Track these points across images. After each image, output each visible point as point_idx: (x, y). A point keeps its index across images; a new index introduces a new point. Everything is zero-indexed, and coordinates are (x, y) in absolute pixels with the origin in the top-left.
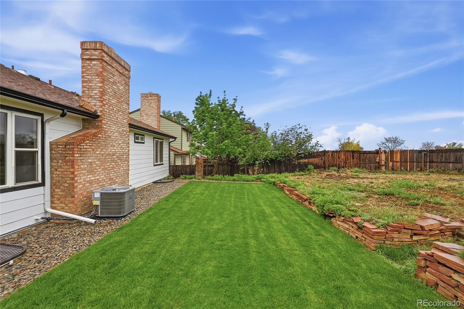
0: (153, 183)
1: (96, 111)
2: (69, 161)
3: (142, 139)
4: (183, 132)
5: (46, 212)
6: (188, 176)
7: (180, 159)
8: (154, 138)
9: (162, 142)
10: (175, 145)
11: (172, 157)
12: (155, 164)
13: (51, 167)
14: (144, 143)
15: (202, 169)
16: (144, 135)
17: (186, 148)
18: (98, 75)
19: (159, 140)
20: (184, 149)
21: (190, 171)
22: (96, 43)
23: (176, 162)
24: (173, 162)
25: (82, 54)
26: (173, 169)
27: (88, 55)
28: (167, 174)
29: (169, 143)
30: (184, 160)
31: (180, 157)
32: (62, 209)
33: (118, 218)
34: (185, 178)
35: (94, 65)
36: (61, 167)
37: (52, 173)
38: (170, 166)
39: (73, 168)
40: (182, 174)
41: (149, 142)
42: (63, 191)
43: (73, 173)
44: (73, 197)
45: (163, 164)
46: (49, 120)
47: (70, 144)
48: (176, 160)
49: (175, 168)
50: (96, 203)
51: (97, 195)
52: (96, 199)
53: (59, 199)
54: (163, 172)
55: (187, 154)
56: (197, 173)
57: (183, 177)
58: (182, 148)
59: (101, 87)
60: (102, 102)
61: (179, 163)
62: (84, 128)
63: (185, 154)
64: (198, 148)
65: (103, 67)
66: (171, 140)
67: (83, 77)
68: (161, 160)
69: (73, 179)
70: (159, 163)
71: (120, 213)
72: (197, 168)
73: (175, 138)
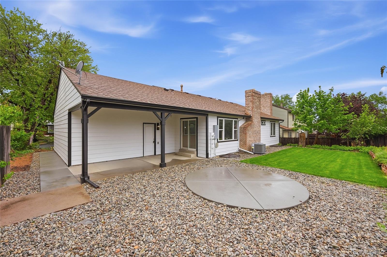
0: (270, 146)
1: (250, 115)
2: (245, 133)
3: (265, 123)
4: (289, 115)
5: (238, 149)
6: (292, 145)
7: (287, 134)
8: (270, 121)
9: (275, 123)
10: (284, 124)
11: (281, 132)
12: (271, 136)
13: (240, 135)
14: (265, 125)
15: (305, 140)
16: (265, 121)
17: (291, 126)
18: (251, 102)
19: (273, 122)
20: (289, 127)
21: (296, 141)
22: (250, 90)
23: (284, 136)
24: (281, 136)
25: (246, 95)
26: (282, 140)
27: (248, 95)
28: (278, 142)
29: (279, 123)
30: (291, 134)
31: (287, 132)
32: (243, 149)
33: (260, 154)
34: (291, 146)
35: (250, 98)
36: (242, 135)
37: (240, 137)
38: (280, 138)
39: (246, 135)
40: (288, 143)
41: (268, 125)
42: (243, 143)
43: (246, 137)
44: (246, 145)
45: (275, 136)
46: (239, 120)
47: (245, 128)
48: (284, 134)
49: (283, 139)
50: (253, 148)
51: (253, 145)
52: (253, 146)
53: (242, 145)
54: (276, 141)
55: (292, 130)
56: (300, 143)
57: (289, 145)
58: (288, 126)
59: (252, 106)
60: (252, 111)
61: (286, 136)
62: (246, 121)
63: (290, 130)
64: (300, 126)
65: (253, 99)
66: (280, 122)
67: (246, 103)
68: (274, 134)
69: (246, 139)
70: (273, 135)
71: (261, 152)
72: (300, 140)
73: (283, 120)
